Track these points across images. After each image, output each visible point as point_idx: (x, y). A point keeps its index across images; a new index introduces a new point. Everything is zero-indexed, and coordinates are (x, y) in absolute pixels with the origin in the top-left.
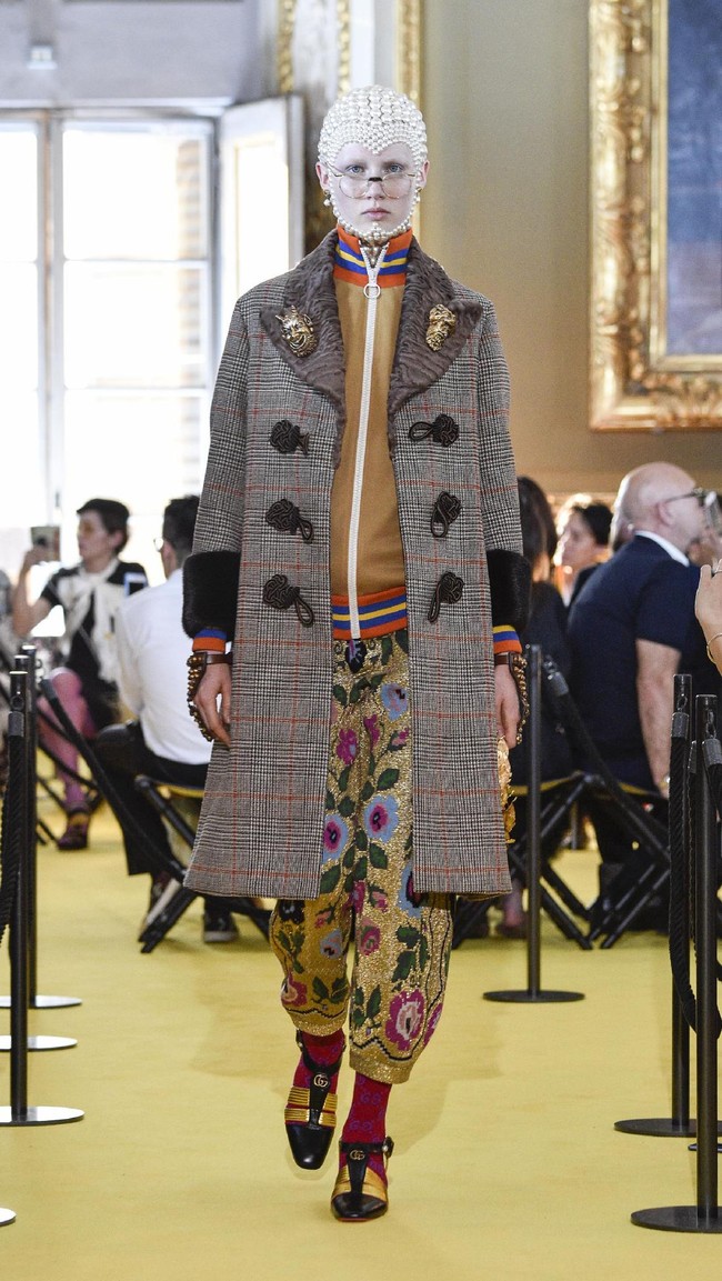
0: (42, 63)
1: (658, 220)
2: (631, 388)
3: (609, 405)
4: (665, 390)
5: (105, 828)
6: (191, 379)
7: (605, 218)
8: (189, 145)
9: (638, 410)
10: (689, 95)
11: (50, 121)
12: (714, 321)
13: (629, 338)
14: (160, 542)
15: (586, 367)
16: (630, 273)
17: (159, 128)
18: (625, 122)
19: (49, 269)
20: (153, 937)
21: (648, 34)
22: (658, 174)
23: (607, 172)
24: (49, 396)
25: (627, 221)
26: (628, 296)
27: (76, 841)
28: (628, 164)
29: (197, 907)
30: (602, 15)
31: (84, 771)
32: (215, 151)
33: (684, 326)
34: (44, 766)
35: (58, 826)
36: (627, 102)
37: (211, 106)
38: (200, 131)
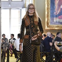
0: (10, 5)
1: (50, 16)
2: (48, 27)
3: (46, 28)
4: (50, 27)
5: (14, 55)
6: (19, 26)
7: (46, 16)
8: (19, 11)
9: (48, 28)
10: (52, 8)
11: (10, 9)
12: (53, 23)
13: (48, 24)
14: (17, 36)
15: (45, 25)
16: (48, 19)
17: (17, 10)
18: (47, 10)
19: (10, 19)
21: (49, 4)
23: (46, 13)
24: (10, 27)
25: (48, 16)
26: (48, 21)
27: (12, 56)
30: (46, 3)
31: (12, 51)
32: (21, 11)
33: (51, 23)
34: (10, 51)
35: (10, 55)
36: (48, 8)
37: (21, 8)
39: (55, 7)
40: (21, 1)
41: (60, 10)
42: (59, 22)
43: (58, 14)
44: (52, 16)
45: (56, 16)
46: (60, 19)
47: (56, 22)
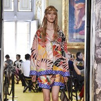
20: (24, 91)
22: (68, 27)
28: (65, 26)
29: (28, 89)
38: (29, 23)
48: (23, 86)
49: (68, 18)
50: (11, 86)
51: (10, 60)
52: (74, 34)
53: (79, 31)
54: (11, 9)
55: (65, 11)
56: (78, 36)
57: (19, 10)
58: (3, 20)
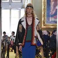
39: (50, 8)
40: (20, 2)
41: (55, 10)
42: (54, 21)
43: (53, 14)
44: (48, 16)
45: (52, 16)
46: (55, 18)
47: (52, 21)
48: (15, 53)
49: (46, 7)
50: (6, 53)
51: (6, 36)
52: (50, 18)
53: (54, 16)
54: (7, 1)
55: (44, 2)
56: (53, 19)
57: (13, 2)
58: (1, 8)
